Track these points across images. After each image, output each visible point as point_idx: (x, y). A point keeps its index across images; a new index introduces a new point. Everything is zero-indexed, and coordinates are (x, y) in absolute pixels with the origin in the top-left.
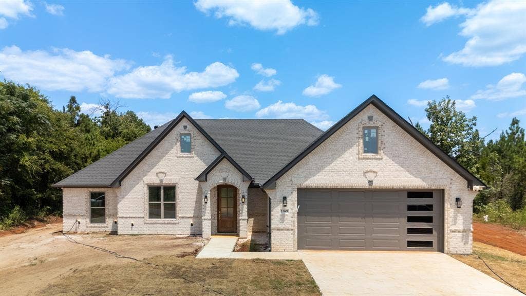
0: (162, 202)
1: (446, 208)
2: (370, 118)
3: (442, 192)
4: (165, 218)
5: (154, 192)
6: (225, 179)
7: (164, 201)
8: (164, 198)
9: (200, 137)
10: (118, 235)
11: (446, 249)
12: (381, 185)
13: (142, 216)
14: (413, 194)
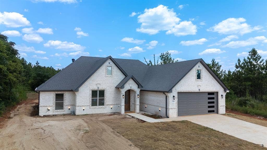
0: (98, 98)
1: (219, 98)
2: (199, 66)
3: (217, 93)
4: (99, 105)
5: (94, 93)
6: (131, 87)
7: (99, 97)
8: (99, 96)
9: (115, 68)
10: (76, 115)
11: (219, 112)
12: (202, 91)
13: (88, 105)
14: (210, 93)
